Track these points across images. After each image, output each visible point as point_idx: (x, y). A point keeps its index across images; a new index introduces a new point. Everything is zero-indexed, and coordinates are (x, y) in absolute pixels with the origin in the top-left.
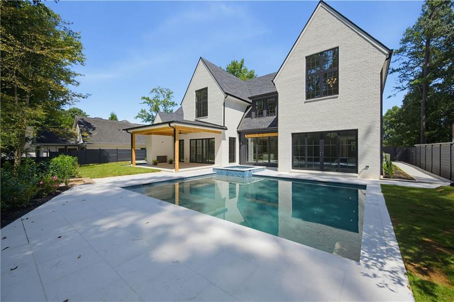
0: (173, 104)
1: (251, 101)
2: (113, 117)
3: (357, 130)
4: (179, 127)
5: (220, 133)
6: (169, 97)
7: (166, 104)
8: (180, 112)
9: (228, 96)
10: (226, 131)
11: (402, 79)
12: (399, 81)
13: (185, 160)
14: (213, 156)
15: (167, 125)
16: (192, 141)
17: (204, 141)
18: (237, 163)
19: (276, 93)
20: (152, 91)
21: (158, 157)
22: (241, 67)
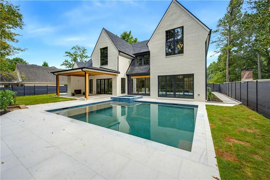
0: (86, 57)
1: (134, 56)
2: (45, 65)
3: (194, 74)
4: (88, 71)
5: (116, 75)
6: (84, 52)
7: (82, 56)
8: (90, 62)
9: (120, 53)
10: (119, 75)
11: (217, 47)
12: (216, 48)
13: (93, 92)
14: (111, 90)
15: (81, 70)
17: (106, 80)
18: (126, 94)
19: (149, 52)
20: (73, 49)
21: (75, 91)
22: (129, 36)
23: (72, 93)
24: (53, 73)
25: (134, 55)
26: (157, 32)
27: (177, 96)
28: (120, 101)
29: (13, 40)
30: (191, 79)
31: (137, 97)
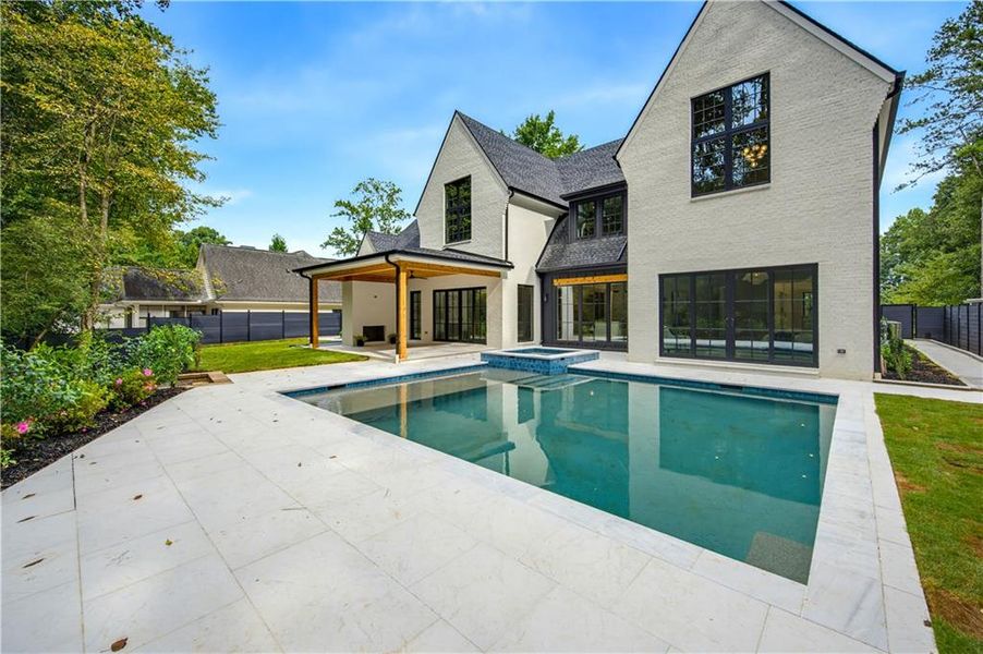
1: (566, 204)
2: (278, 245)
3: (817, 264)
4: (407, 263)
5: (498, 275)
6: (392, 201)
7: (385, 214)
8: (413, 233)
9: (516, 194)
10: (510, 273)
11: (931, 145)
12: (924, 149)
13: (423, 335)
14: (483, 327)
15: (382, 260)
16: (437, 294)
17: (464, 293)
18: (536, 343)
19: (623, 184)
20: (357, 189)
21: (366, 329)
22: (548, 130)
23: (354, 337)
24: (300, 271)
25: (565, 198)
26: (656, 106)
27: (738, 354)
28: (513, 369)
29: (191, 174)
30: (807, 285)
31: (578, 356)
